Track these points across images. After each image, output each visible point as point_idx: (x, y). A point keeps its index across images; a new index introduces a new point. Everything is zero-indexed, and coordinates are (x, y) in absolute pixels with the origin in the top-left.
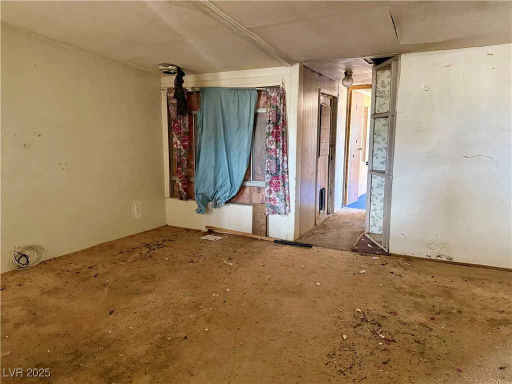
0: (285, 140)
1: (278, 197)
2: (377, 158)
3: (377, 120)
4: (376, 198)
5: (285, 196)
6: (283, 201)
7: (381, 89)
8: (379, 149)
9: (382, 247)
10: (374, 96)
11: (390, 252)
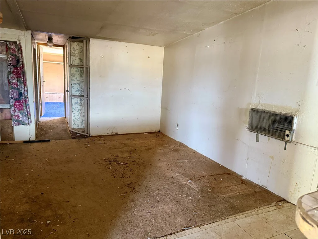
0: (24, 77)
1: (20, 114)
2: (74, 88)
3: (72, 68)
4: (75, 110)
5: (27, 113)
6: (27, 116)
7: (73, 52)
8: (74, 84)
9: (85, 134)
10: (70, 55)
11: (91, 135)
